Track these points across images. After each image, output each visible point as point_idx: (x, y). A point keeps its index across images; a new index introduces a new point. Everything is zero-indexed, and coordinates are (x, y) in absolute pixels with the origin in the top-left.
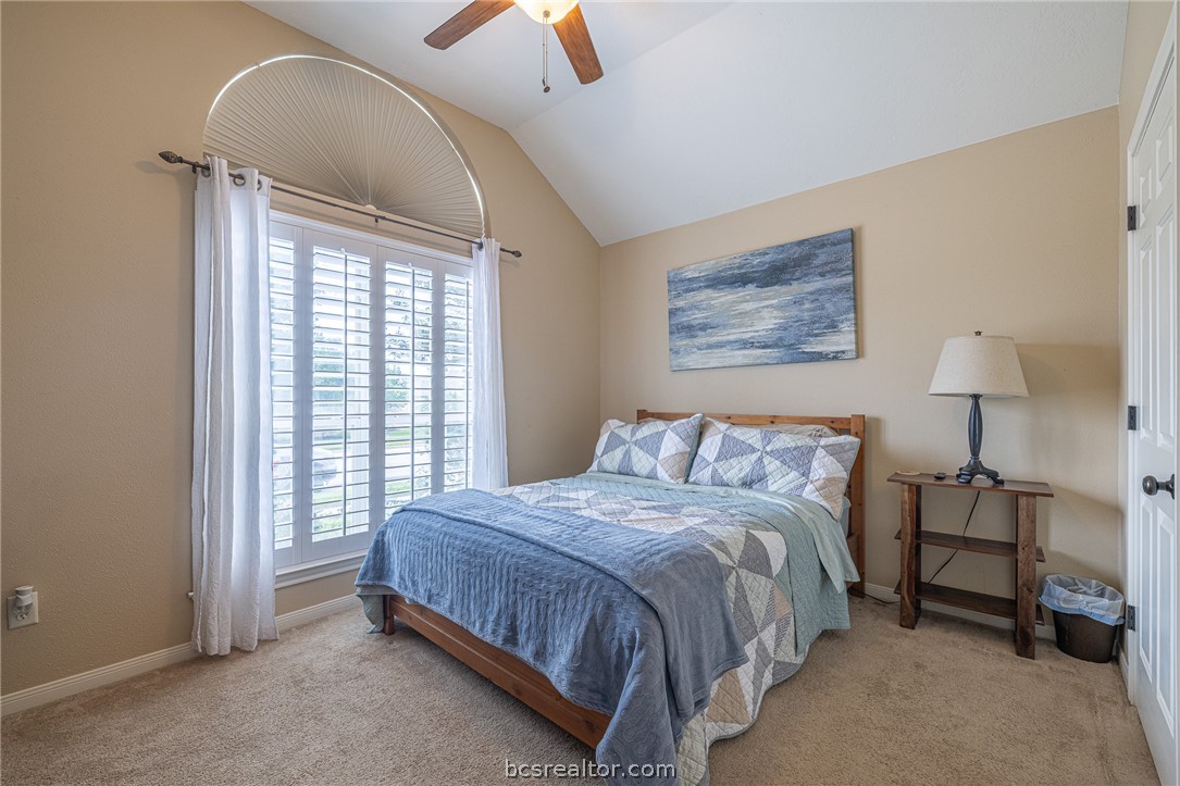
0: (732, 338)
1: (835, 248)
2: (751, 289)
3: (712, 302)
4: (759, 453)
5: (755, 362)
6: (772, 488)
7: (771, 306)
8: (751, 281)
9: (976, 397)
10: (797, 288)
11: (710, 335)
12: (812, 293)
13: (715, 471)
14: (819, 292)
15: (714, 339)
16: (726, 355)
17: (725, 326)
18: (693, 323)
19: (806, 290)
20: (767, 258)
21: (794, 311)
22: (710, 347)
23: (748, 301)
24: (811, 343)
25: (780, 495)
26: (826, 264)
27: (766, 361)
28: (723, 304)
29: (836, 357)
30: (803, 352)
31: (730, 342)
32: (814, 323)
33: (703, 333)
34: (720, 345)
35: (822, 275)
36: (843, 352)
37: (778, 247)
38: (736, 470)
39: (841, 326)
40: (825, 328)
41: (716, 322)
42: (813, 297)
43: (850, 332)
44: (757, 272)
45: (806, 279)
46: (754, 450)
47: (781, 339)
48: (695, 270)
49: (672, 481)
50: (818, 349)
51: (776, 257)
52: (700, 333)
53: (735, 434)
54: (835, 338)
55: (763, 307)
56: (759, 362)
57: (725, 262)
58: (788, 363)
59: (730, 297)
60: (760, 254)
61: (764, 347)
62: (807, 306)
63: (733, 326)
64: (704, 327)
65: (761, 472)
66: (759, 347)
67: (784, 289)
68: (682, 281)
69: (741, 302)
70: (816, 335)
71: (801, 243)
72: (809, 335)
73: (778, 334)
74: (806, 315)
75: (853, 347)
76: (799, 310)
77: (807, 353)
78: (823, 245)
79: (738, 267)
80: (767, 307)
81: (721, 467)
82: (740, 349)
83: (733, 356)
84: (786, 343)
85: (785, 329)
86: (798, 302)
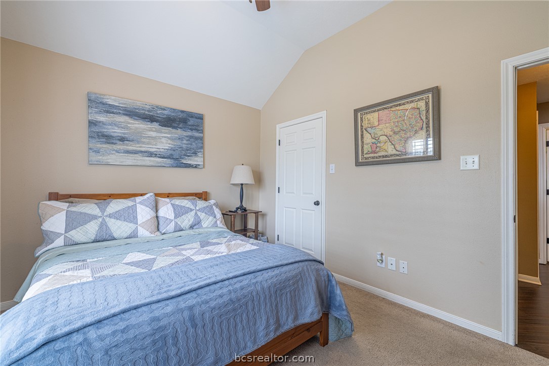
0: (143, 149)
1: (197, 120)
2: (156, 125)
3: (129, 125)
4: (195, 211)
5: (157, 165)
6: (204, 226)
7: (168, 137)
8: (156, 121)
9: (242, 184)
10: (179, 132)
11: (127, 145)
12: (187, 136)
13: (176, 223)
14: (191, 137)
15: (130, 148)
16: (137, 158)
17: (138, 142)
18: (112, 134)
19: (184, 134)
20: (165, 112)
21: (178, 143)
22: (128, 152)
23: (153, 131)
24: (186, 159)
25: (209, 228)
26: (193, 125)
27: (163, 165)
28: (137, 128)
29: (196, 167)
30: (182, 163)
31: (142, 152)
32: (188, 150)
33: (122, 143)
34: (136, 152)
35: (192, 130)
36: (199, 165)
37: (171, 109)
38: (186, 221)
39: (198, 154)
40: (192, 153)
41: (131, 138)
42: (188, 139)
43: (202, 157)
44: (160, 117)
45: (184, 129)
46: (192, 210)
47: (172, 155)
48: (115, 101)
49: (152, 235)
50: (189, 162)
51: (170, 113)
52: (118, 142)
53: (177, 203)
54: (196, 159)
55: (163, 137)
56: (159, 165)
57: (139, 104)
58: (175, 167)
59: (143, 126)
60: (162, 109)
61: (162, 158)
62: (185, 142)
63: (144, 143)
64: (122, 140)
65: (199, 220)
66: (160, 157)
67: (174, 130)
68: (103, 104)
69: (150, 131)
70: (188, 156)
71: (183, 112)
72: (185, 155)
73: (170, 152)
74: (184, 146)
75: (202, 163)
76: (181, 143)
77: (184, 163)
78: (192, 117)
79: (148, 111)
80: (165, 137)
81: (179, 221)
82: (148, 156)
83: (144, 160)
84: (174, 157)
85: (174, 151)
86: (180, 139)
